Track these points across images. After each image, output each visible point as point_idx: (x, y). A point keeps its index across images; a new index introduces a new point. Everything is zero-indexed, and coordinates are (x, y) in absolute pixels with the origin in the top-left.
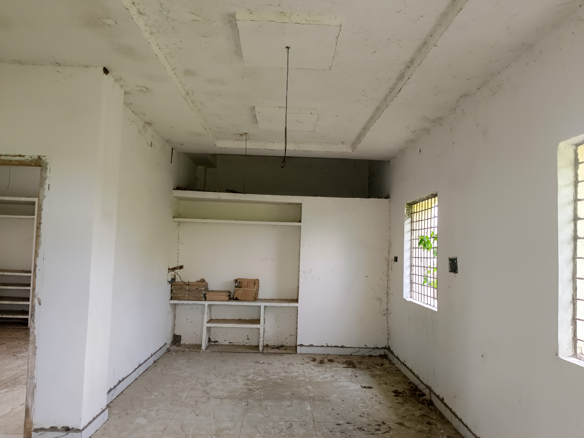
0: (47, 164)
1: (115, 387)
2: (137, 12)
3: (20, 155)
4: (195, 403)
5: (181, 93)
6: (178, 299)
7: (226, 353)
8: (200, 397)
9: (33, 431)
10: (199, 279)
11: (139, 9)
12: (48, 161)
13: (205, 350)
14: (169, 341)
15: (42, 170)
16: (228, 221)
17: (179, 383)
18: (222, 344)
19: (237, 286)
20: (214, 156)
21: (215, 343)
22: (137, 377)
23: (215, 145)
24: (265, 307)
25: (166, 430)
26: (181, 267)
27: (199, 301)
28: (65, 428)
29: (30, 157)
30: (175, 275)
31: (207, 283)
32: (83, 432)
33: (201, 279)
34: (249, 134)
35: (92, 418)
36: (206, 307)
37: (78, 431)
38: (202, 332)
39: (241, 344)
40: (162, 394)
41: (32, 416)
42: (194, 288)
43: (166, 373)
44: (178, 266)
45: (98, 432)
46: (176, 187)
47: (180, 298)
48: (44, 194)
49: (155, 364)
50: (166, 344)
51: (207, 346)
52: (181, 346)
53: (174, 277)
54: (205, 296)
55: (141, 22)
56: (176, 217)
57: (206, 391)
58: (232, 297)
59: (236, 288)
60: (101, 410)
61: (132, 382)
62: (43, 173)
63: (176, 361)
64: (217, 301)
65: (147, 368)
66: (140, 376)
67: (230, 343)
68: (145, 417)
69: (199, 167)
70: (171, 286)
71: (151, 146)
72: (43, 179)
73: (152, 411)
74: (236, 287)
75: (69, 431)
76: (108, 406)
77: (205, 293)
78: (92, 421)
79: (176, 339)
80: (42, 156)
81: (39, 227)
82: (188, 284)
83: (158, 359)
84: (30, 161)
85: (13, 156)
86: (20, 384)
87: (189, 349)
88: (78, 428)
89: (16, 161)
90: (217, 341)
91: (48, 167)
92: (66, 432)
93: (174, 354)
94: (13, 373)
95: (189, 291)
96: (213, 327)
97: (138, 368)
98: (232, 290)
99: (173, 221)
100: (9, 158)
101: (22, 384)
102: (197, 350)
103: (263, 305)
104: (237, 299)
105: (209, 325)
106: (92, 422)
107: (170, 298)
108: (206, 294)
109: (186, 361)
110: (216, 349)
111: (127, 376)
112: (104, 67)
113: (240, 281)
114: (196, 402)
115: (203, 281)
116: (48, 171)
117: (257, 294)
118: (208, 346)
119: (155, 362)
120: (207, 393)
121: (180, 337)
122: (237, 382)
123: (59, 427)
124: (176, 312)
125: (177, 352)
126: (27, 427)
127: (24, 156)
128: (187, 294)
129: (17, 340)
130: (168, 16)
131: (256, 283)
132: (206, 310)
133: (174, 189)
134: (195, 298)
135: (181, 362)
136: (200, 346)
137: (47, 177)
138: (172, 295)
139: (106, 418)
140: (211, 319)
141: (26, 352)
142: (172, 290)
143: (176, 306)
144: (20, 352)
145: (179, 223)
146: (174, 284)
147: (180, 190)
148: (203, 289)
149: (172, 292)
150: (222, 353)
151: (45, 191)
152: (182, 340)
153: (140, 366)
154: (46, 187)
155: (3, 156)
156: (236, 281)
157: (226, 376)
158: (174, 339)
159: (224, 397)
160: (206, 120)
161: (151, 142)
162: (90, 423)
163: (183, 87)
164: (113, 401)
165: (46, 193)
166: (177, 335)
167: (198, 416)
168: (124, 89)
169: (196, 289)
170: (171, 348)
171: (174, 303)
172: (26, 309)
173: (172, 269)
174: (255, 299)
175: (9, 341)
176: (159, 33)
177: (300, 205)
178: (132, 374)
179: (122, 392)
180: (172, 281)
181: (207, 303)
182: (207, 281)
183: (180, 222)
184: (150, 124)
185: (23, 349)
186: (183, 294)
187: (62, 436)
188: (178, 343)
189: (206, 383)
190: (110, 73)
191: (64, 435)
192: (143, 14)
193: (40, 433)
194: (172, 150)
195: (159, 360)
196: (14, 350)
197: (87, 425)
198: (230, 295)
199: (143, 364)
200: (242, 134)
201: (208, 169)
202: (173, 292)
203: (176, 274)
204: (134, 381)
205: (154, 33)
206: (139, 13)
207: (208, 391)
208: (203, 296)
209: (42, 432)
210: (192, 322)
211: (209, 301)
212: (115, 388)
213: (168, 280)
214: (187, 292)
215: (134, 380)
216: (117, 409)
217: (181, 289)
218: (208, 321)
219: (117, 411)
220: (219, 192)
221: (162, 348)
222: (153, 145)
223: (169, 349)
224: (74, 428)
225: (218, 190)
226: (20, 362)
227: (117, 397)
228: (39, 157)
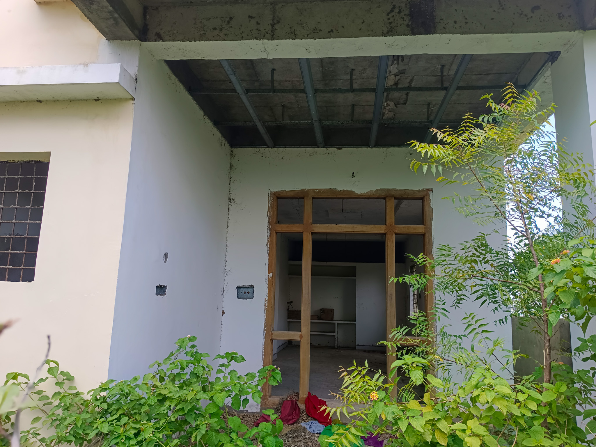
6: (291, 318)
24: (338, 323)
26: (291, 302)
47: (293, 318)
53: (289, 307)
64: (312, 320)
67: (319, 345)
74: (321, 313)
98: (319, 315)
99: (289, 277)
103: (336, 322)
104: (322, 319)
107: (287, 318)
113: (324, 310)
117: (333, 317)
131: (332, 311)
142: (288, 314)
146: (289, 311)
156: (321, 310)
171: (290, 321)
173: (287, 303)
174: (332, 320)
177: (355, 267)
180: (288, 309)
186: (294, 316)
198: (318, 318)
203: (290, 305)
213: (286, 309)
217: (293, 313)
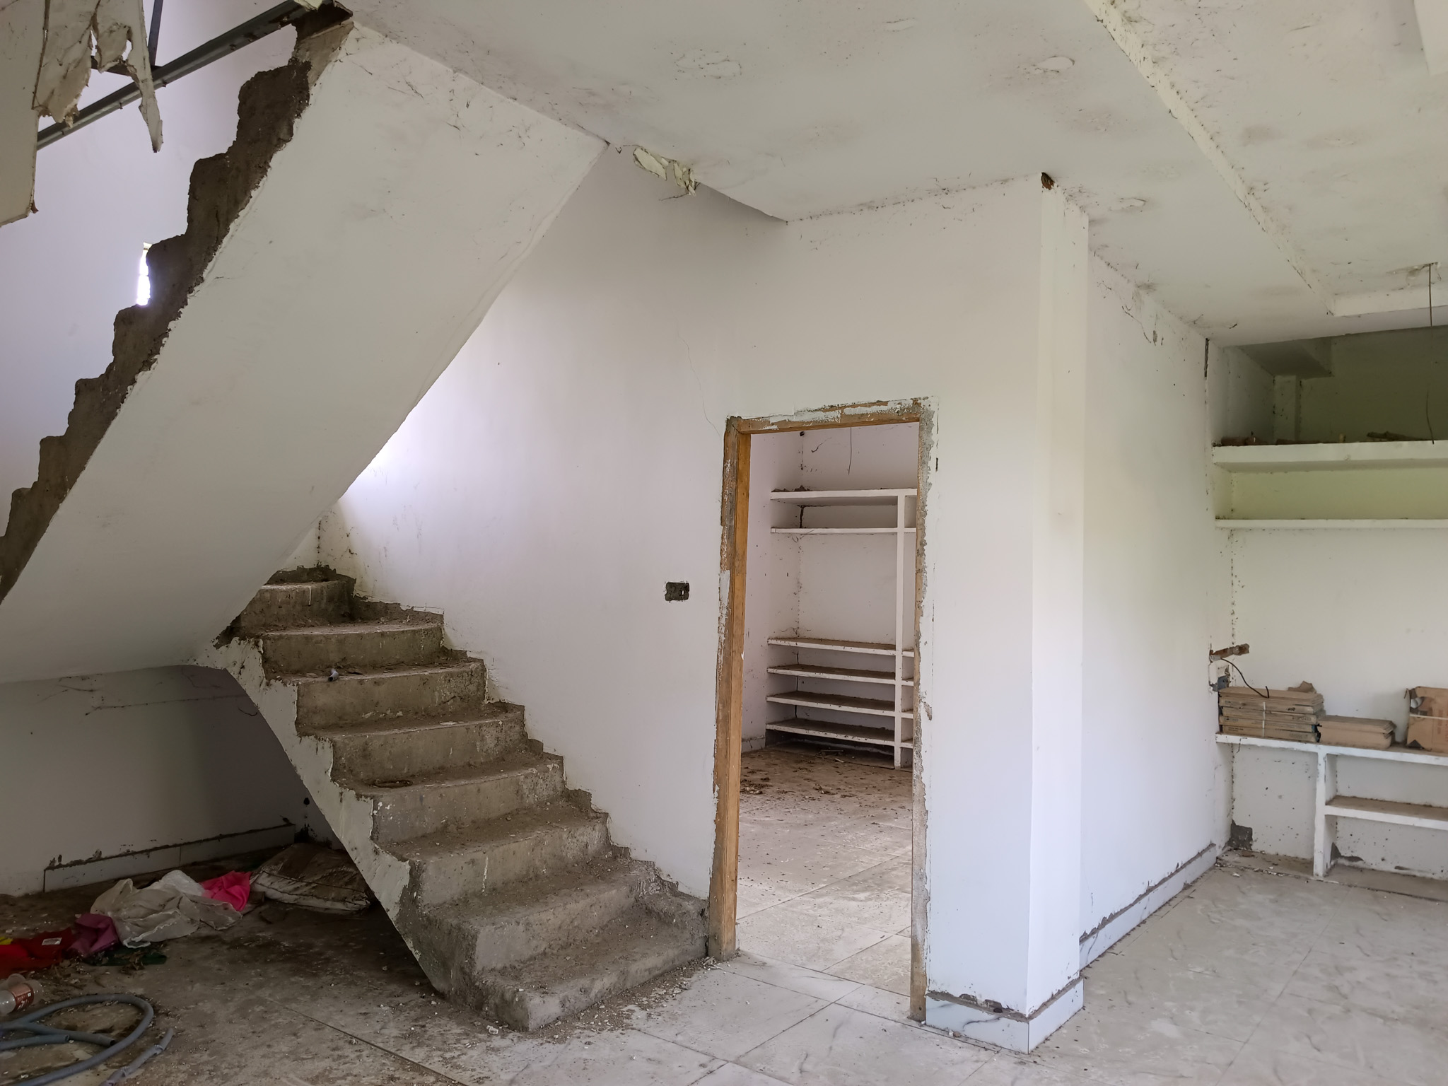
0: (931, 415)
1: (1094, 931)
2: (1123, 20)
3: (878, 402)
4: (1307, 1015)
5: (1235, 193)
6: (1240, 731)
7: (1388, 894)
8: (1321, 1001)
9: (928, 995)
10: (1295, 683)
11: (1125, 12)
12: (932, 408)
13: (1325, 876)
14: (1221, 839)
15: (921, 429)
16: (1379, 523)
17: (1258, 951)
18: (1374, 867)
19: (1417, 708)
20: (1326, 343)
21: (1353, 861)
22: (1144, 918)
23: (1330, 313)
25: (1233, 1067)
26: (1243, 649)
27: (1300, 741)
28: (992, 1004)
29: (899, 404)
30: (1227, 670)
31: (1320, 696)
32: (1031, 1022)
33: (1301, 682)
34: (1439, 266)
35: (1049, 996)
36: (1321, 760)
37: (1019, 1017)
38: (1312, 828)
39: (1435, 877)
40: (1215, 971)
41: (925, 961)
42: (1285, 708)
43: (1219, 920)
44: (1235, 646)
45: (1064, 1031)
46: (1220, 439)
47: (1245, 731)
48: (929, 481)
49: (1187, 893)
50: (1212, 845)
51: (1329, 867)
52: (1253, 856)
53: (1224, 675)
54: (1316, 731)
55: (1131, 43)
56: (1224, 518)
57: (1337, 988)
58: (1399, 738)
59: (1412, 715)
60: (1067, 981)
61: (1134, 929)
62: (925, 436)
63: (1244, 893)
64: (1354, 746)
65: (1167, 900)
66: (1151, 915)
67: (1397, 868)
68: (1173, 1019)
69: (1279, 379)
70: (1219, 696)
71: (1155, 341)
72: (924, 447)
73: (1192, 1009)
74: (1412, 710)
75: (1001, 1014)
76: (1082, 974)
77: (1315, 723)
78: (1048, 1001)
79: (1239, 838)
80: (920, 398)
81: (920, 552)
82: (1266, 695)
83: (1194, 882)
84: (898, 412)
85: (865, 405)
86: (890, 887)
87: (1276, 867)
88: (1020, 1012)
89: (872, 415)
90: (1358, 859)
91: (934, 420)
92: (996, 1014)
93: (1236, 874)
94: (876, 861)
95: (1269, 712)
96: (1344, 817)
97: (1145, 894)
98: (1400, 718)
99: (1217, 528)
100: (859, 410)
101: (895, 887)
102: (1301, 875)
104: (1415, 747)
105: (1334, 811)
106: (1049, 1003)
107: (1218, 729)
108: (1319, 725)
109: (1272, 897)
110: (1356, 878)
111: (1121, 910)
112: (1043, 174)
113: (1426, 696)
114: (1310, 1011)
115: (1307, 688)
116: (934, 430)
118: (1333, 867)
119: (1187, 887)
120: (1340, 994)
121: (1249, 832)
122: (1435, 982)
123: (981, 1000)
124: (1234, 765)
125: (1242, 870)
126: (917, 984)
127: (886, 403)
128: (1264, 722)
129: (875, 791)
130: (1199, 6)
132: (1322, 768)
133: (1215, 445)
134: (1286, 734)
135: (1257, 898)
136: (1308, 865)
137: (933, 442)
138: (1221, 721)
139: (1079, 1003)
140: (1338, 794)
141: (896, 820)
142: (1222, 707)
143: (1235, 751)
144: (883, 817)
145: (1232, 532)
146: (1224, 693)
147: (1231, 447)
148: (1310, 709)
149: (1221, 713)
150: (1375, 892)
151: (928, 473)
152: (1256, 841)
153: (1150, 890)
154: (932, 464)
155: (848, 407)
156: (1412, 694)
157: (1396, 959)
158: (1232, 835)
159: (1396, 1018)
160: (1303, 250)
161: (1154, 332)
162: (1045, 1005)
163: (1239, 175)
164: (1090, 965)
165: (933, 477)
166: (1241, 827)
167: (1319, 1050)
168: (1088, 214)
169: (1289, 709)
170: (1225, 858)
171: (1230, 742)
172: (888, 727)
173: (1217, 653)
175: (861, 792)
176: (1178, 54)
178: (1133, 907)
179: (1111, 947)
180: (1222, 685)
181: (1322, 750)
182: (1319, 688)
183: (1234, 530)
184: (1149, 287)
185: (889, 812)
186: (1253, 721)
187: (986, 1021)
188: (1243, 846)
189: (1337, 968)
190: (1055, 185)
191: (991, 1020)
192: (1136, 21)
193: (942, 1002)
194: (1207, 345)
195: (1198, 884)
196: (872, 812)
197: (1039, 1009)
198: (1392, 734)
199: (1156, 886)
200: (1416, 267)
201: (1304, 382)
202: (1224, 713)
203: (1231, 665)
204: (1138, 926)
205: (1163, 58)
206: (1125, 20)
207: (1345, 990)
208: (1310, 729)
209: (946, 1002)
210: (1280, 797)
211: (1329, 744)
212: (1095, 935)
213: (1210, 682)
214: (1262, 715)
215: (1138, 923)
216: (1102, 986)
217: (1245, 707)
218: (1328, 799)
219: (1102, 992)
220: (1344, 441)
221: (1205, 855)
222: (1159, 339)
223: (1220, 860)
224: (1012, 1010)
225: (1341, 437)
226: (886, 839)
227: (1099, 956)
228: (915, 402)
